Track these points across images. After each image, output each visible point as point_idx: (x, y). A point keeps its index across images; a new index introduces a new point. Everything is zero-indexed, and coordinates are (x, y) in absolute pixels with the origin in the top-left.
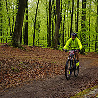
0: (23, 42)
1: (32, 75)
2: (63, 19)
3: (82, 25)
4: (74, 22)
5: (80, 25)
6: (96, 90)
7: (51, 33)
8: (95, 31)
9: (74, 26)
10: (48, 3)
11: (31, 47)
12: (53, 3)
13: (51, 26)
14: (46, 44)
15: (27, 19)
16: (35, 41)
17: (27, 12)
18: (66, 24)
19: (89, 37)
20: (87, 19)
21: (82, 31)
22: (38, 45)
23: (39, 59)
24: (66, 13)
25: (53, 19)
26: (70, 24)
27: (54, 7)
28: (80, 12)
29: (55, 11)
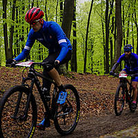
0: (70, 69)
1: (83, 109)
2: (126, 35)
7: (110, 55)
10: (104, 14)
11: (81, 74)
12: (111, 13)
13: (110, 45)
14: (102, 70)
15: (75, 35)
16: (87, 67)
17: (75, 26)
22: (90, 72)
24: (129, 26)
25: (111, 35)
26: (136, 42)
27: (113, 18)
29: (114, 23)
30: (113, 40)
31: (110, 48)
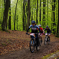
0: (8, 28)
1: (14, 48)
2: (32, 14)
3: (43, 17)
4: (38, 15)
5: (42, 17)
6: (54, 55)
7: (25, 22)
8: (51, 21)
9: (38, 18)
10: (22, 4)
11: (13, 31)
12: (26, 4)
14: (22, 29)
15: (10, 14)
16: (15, 27)
17: (10, 10)
18: (34, 16)
19: (48, 24)
20: (46, 13)
21: (43, 20)
22: (17, 30)
23: (18, 38)
24: (33, 10)
25: (26, 14)
26: (36, 17)
27: (26, 7)
28: (42, 10)
29: (27, 9)
30: (27, 16)
31: (25, 19)
